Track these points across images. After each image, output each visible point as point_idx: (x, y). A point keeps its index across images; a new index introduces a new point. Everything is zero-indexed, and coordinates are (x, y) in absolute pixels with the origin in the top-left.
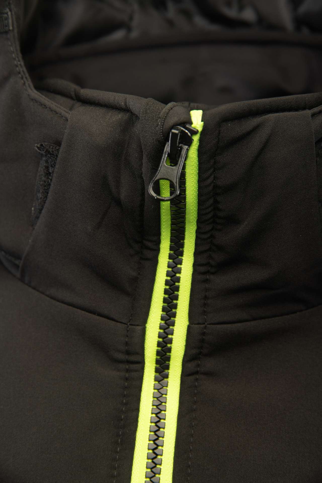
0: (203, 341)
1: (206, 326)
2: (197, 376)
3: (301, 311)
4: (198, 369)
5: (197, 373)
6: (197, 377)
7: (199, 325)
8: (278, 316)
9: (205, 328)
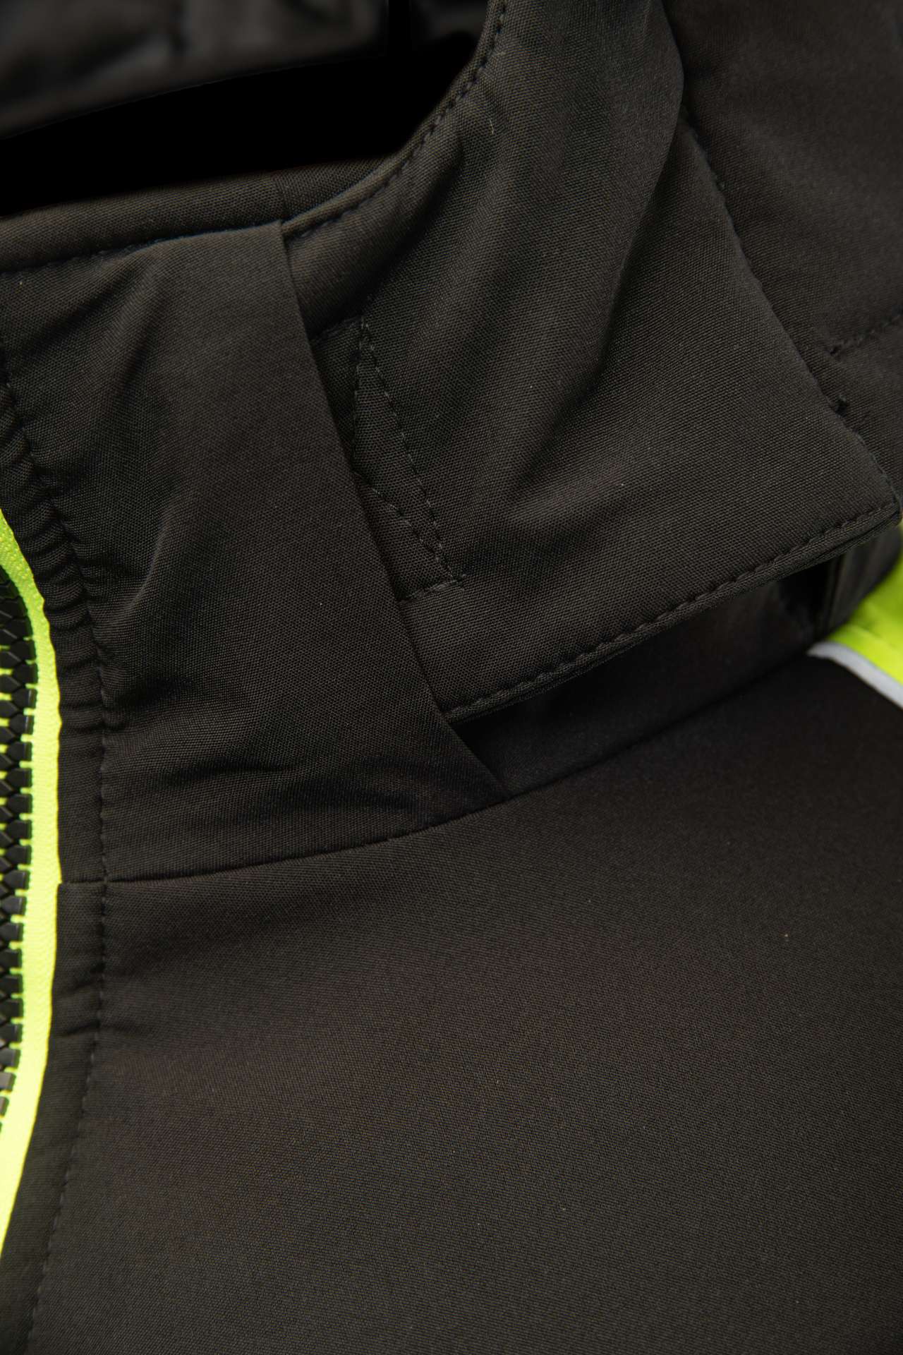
0: (101, 930)
1: (105, 887)
2: (96, 1034)
3: (401, 834)
4: (99, 1014)
5: (96, 1025)
6: (96, 1037)
7: (84, 885)
8: (323, 852)
9: (104, 891)
